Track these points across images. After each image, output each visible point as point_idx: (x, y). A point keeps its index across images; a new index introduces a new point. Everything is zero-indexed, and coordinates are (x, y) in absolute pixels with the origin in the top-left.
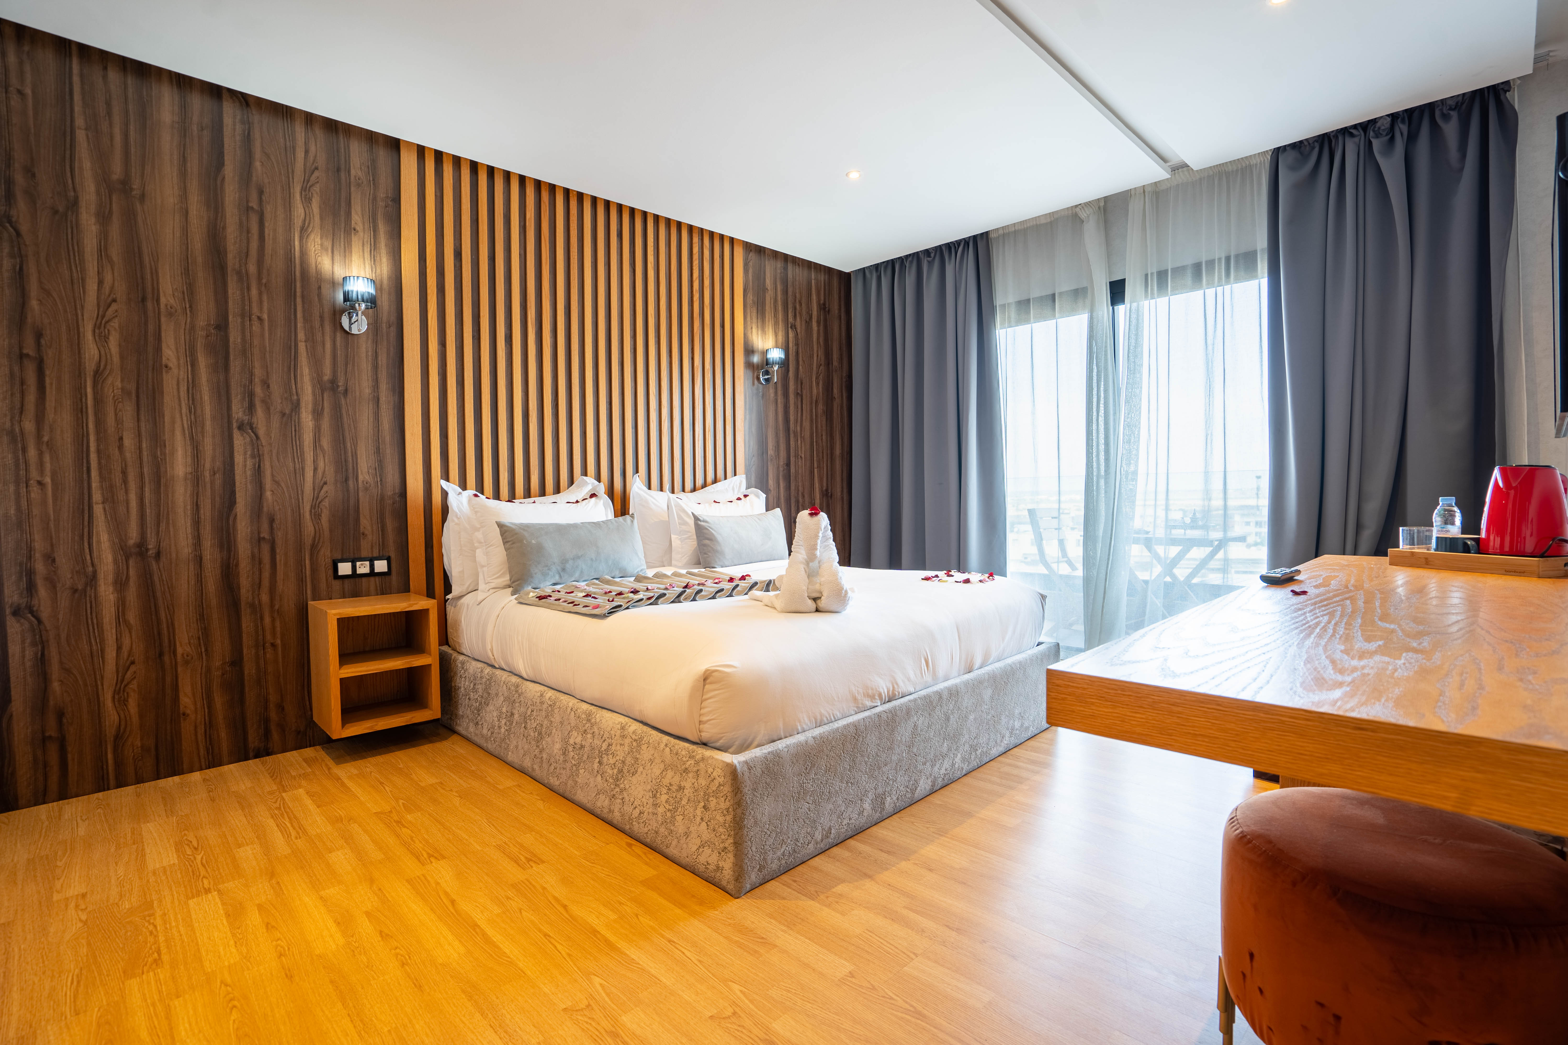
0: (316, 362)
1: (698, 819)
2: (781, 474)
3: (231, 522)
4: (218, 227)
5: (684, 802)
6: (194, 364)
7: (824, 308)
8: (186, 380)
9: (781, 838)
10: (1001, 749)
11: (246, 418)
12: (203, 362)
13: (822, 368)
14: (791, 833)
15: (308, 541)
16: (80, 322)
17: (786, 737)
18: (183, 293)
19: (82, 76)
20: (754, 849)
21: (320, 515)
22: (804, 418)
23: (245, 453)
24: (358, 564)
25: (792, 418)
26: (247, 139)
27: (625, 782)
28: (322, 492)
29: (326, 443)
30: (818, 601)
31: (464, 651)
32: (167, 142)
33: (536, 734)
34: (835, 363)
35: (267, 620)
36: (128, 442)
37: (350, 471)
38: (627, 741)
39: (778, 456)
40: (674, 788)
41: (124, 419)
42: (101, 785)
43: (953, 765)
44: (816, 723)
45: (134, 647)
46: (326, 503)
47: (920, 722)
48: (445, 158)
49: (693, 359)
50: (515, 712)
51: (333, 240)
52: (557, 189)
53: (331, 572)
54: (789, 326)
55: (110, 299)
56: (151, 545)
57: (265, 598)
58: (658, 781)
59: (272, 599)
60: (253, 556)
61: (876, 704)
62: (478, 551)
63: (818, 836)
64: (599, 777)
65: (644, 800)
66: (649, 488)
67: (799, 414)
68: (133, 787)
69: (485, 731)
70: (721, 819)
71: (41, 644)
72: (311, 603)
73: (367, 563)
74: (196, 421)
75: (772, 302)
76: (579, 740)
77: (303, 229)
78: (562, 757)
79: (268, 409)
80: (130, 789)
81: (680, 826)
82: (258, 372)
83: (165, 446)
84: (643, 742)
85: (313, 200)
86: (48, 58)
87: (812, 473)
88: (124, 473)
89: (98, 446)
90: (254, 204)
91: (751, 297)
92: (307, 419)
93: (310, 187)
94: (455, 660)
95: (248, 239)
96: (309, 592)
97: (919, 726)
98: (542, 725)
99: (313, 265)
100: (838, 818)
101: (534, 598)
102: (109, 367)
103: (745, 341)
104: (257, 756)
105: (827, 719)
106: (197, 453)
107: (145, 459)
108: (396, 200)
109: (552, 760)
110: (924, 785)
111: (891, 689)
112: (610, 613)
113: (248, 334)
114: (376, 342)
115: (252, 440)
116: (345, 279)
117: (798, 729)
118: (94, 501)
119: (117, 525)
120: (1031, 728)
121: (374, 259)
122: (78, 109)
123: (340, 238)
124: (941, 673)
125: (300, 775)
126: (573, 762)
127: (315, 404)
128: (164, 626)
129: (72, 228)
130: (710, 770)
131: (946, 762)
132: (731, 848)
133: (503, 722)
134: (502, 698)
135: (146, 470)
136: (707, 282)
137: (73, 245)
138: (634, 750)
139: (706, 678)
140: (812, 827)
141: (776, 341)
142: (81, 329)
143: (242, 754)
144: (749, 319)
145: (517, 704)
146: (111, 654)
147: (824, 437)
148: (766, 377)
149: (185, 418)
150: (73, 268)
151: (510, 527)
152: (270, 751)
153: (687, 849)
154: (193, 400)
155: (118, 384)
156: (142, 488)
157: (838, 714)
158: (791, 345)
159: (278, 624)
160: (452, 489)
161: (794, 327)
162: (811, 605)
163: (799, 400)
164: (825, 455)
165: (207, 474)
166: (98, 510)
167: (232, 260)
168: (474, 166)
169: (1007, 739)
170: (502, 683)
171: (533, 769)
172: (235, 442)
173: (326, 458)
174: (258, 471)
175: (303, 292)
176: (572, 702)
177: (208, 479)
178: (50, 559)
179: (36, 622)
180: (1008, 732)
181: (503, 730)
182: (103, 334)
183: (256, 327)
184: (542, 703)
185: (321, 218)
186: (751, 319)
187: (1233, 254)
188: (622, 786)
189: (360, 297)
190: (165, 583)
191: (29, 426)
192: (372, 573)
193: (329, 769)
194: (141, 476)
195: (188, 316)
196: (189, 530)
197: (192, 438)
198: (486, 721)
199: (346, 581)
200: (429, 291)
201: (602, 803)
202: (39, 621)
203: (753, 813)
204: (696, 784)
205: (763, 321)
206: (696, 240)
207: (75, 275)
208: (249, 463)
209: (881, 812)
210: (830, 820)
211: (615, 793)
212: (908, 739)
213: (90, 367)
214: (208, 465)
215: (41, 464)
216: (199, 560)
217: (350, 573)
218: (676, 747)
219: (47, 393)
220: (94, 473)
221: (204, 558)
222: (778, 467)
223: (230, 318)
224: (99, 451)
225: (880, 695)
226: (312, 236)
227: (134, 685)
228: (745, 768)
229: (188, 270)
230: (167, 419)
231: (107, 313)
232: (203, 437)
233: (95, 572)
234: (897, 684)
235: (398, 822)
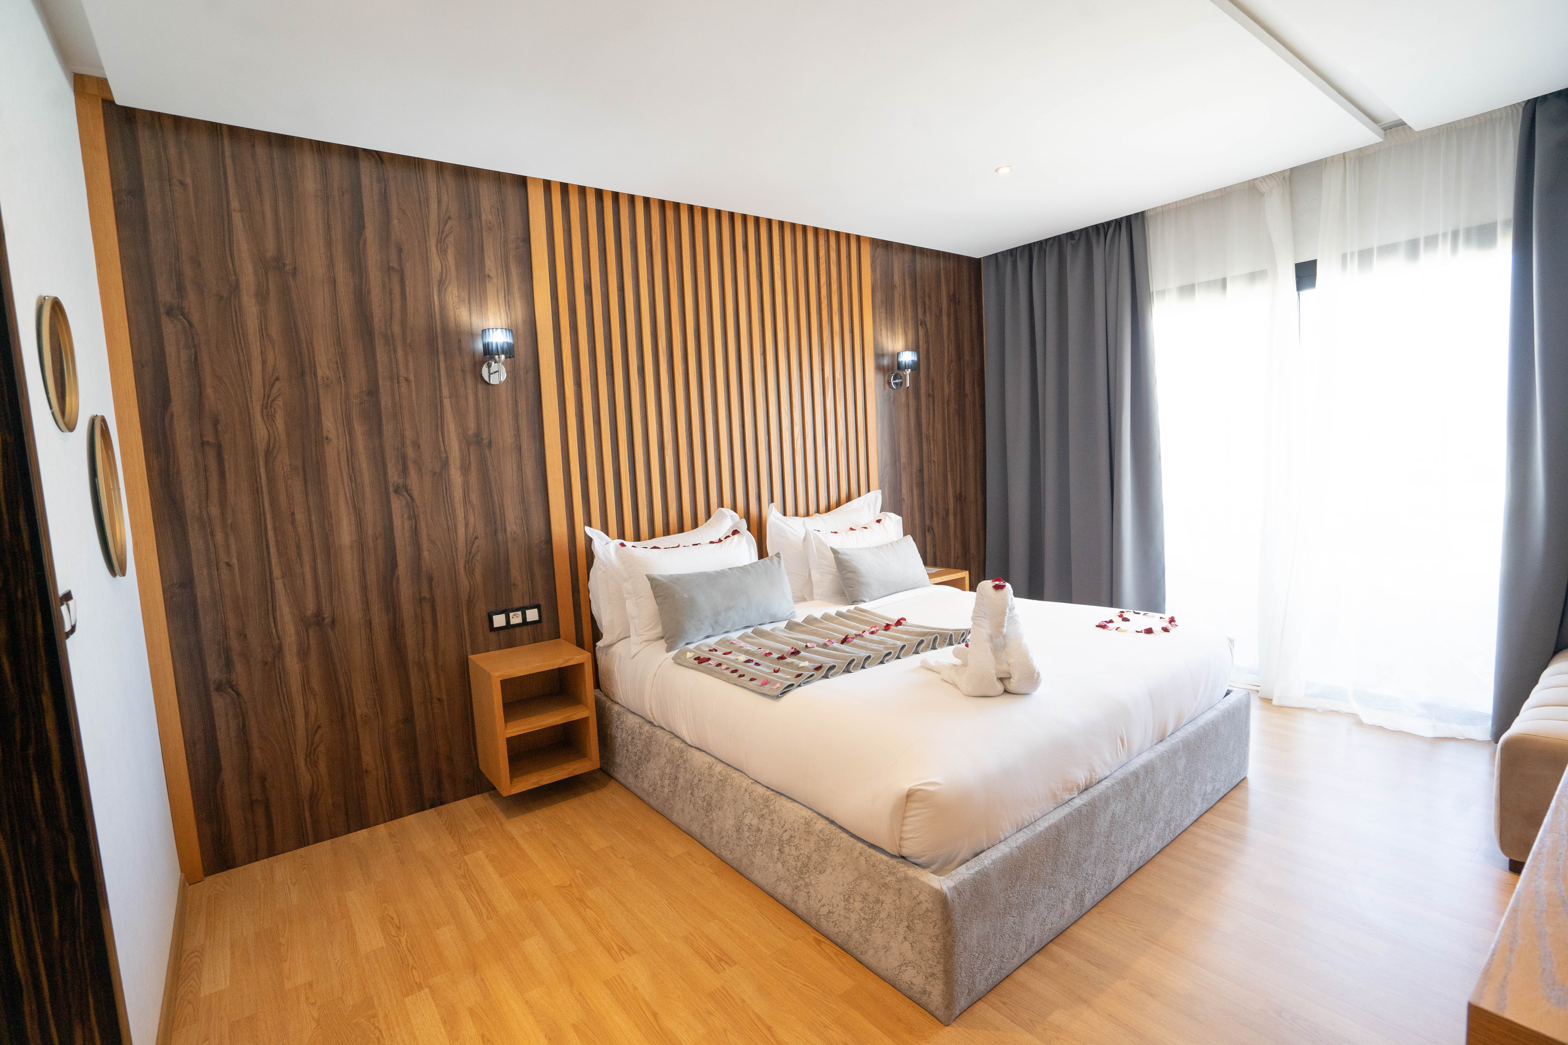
0: (460, 417)
1: (900, 938)
2: (914, 481)
3: (394, 587)
4: (364, 292)
5: (883, 915)
6: (351, 433)
7: (954, 299)
8: (345, 448)
9: (988, 958)
10: (1194, 818)
11: (401, 481)
12: (359, 429)
13: (953, 363)
14: (997, 950)
15: (464, 597)
16: (250, 404)
17: (989, 848)
18: (337, 363)
19: (233, 157)
20: (963, 974)
21: (473, 570)
22: (936, 419)
23: (403, 516)
24: (511, 614)
25: (924, 421)
26: (384, 197)
27: (812, 878)
28: (474, 547)
29: (474, 497)
30: (1006, 682)
31: (619, 701)
32: (312, 212)
33: (705, 804)
34: (967, 358)
35: (433, 676)
36: (300, 517)
37: (499, 523)
38: (813, 839)
39: (910, 463)
40: (871, 899)
41: (295, 495)
42: (303, 842)
43: (1148, 845)
44: (1017, 828)
45: (319, 711)
46: (478, 557)
47: (1118, 808)
48: (570, 189)
49: (823, 370)
50: (681, 776)
51: (469, 288)
52: (681, 207)
53: (487, 625)
54: (919, 323)
55: (274, 378)
56: (327, 614)
57: (429, 655)
58: (851, 887)
59: (435, 657)
60: (416, 616)
61: (1073, 796)
62: (627, 601)
63: (1022, 948)
64: (779, 865)
65: (833, 900)
66: (785, 514)
67: (931, 416)
68: (329, 842)
69: (646, 786)
70: (929, 945)
71: (242, 715)
72: (470, 657)
73: (520, 613)
74: (357, 489)
75: (901, 300)
76: (755, 822)
77: (441, 283)
78: (735, 834)
79: (420, 470)
80: (326, 845)
81: (878, 938)
82: (409, 434)
83: (332, 517)
84: (833, 844)
85: (449, 251)
86: (202, 143)
87: (945, 476)
88: (298, 547)
89: (274, 523)
90: (394, 264)
91: (880, 297)
92: (456, 475)
93: (445, 238)
94: (610, 710)
95: (391, 301)
96: (468, 646)
97: (1117, 813)
98: (711, 797)
99: (453, 319)
100: (1041, 926)
101: (692, 660)
102: (277, 444)
103: (874, 345)
104: (432, 806)
105: (1028, 822)
106: (360, 521)
107: (315, 532)
108: (527, 240)
109: (724, 834)
110: (1121, 873)
111: (1089, 777)
112: (783, 693)
113: (397, 397)
114: (515, 390)
115: (407, 503)
116: (484, 331)
117: (1000, 838)
118: (275, 577)
119: (297, 600)
120: (1222, 789)
121: (508, 305)
122: (232, 191)
123: (476, 287)
124: (1135, 748)
125: (476, 832)
126: (749, 842)
127: (462, 460)
128: (343, 689)
129: (236, 312)
130: (916, 893)
131: (1141, 844)
132: (941, 975)
133: (667, 782)
134: (665, 760)
135: (316, 542)
136: (835, 287)
137: (237, 328)
138: (822, 849)
139: (909, 796)
140: (1017, 940)
141: (906, 341)
142: (251, 411)
143: (419, 805)
144: (878, 319)
145: (682, 770)
146: (300, 720)
147: (957, 437)
148: (897, 381)
149: (347, 488)
150: (240, 351)
151: (660, 580)
152: (444, 800)
153: (889, 962)
154: (353, 469)
155: (287, 461)
156: (314, 560)
157: (1038, 814)
158: (921, 343)
159: (442, 679)
160: (595, 533)
161: (923, 323)
162: (1000, 687)
163: (931, 401)
164: (958, 457)
165: (370, 540)
166: (279, 585)
167: (378, 323)
168: (599, 194)
169: (1199, 806)
170: (664, 745)
171: (702, 837)
172: (393, 506)
173: (476, 512)
174: (415, 532)
175: (444, 348)
176: (746, 783)
177: (371, 544)
178: (242, 636)
179: (236, 696)
180: (1200, 799)
181: (666, 790)
182: (270, 414)
183: (404, 389)
184: (711, 776)
185: (457, 269)
186: (881, 320)
187: (1462, 228)
188: (807, 880)
189: (499, 350)
190: (341, 649)
191: (215, 511)
192: (525, 623)
193: (501, 824)
194: (313, 547)
195: (343, 385)
196: (358, 597)
197: (354, 506)
198: (646, 776)
199: (501, 632)
200: (562, 331)
201: (784, 890)
202: (238, 695)
203: (962, 938)
204: (897, 901)
205: (893, 321)
206: (822, 242)
207: (242, 358)
208: (407, 525)
209: (1081, 909)
210: (1034, 929)
211: (798, 884)
212: (1106, 829)
213: (261, 447)
214: (370, 532)
215: (227, 546)
216: (369, 624)
217: (504, 624)
218: (873, 858)
219: (227, 476)
220: (273, 550)
221: (373, 622)
222: (911, 475)
223: (381, 381)
224: (275, 529)
225: (1078, 786)
226: (450, 289)
227: (322, 748)
228: (955, 895)
229: (340, 339)
230: (331, 490)
231: (272, 391)
232: (364, 504)
233: (281, 645)
234: (1095, 771)
235: (581, 900)
